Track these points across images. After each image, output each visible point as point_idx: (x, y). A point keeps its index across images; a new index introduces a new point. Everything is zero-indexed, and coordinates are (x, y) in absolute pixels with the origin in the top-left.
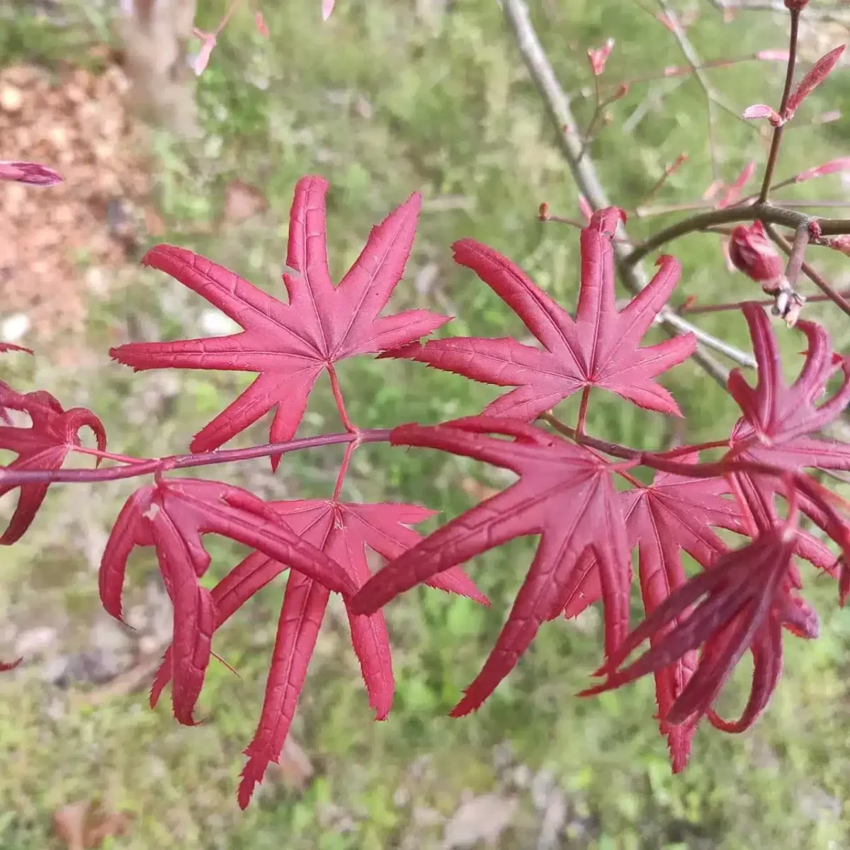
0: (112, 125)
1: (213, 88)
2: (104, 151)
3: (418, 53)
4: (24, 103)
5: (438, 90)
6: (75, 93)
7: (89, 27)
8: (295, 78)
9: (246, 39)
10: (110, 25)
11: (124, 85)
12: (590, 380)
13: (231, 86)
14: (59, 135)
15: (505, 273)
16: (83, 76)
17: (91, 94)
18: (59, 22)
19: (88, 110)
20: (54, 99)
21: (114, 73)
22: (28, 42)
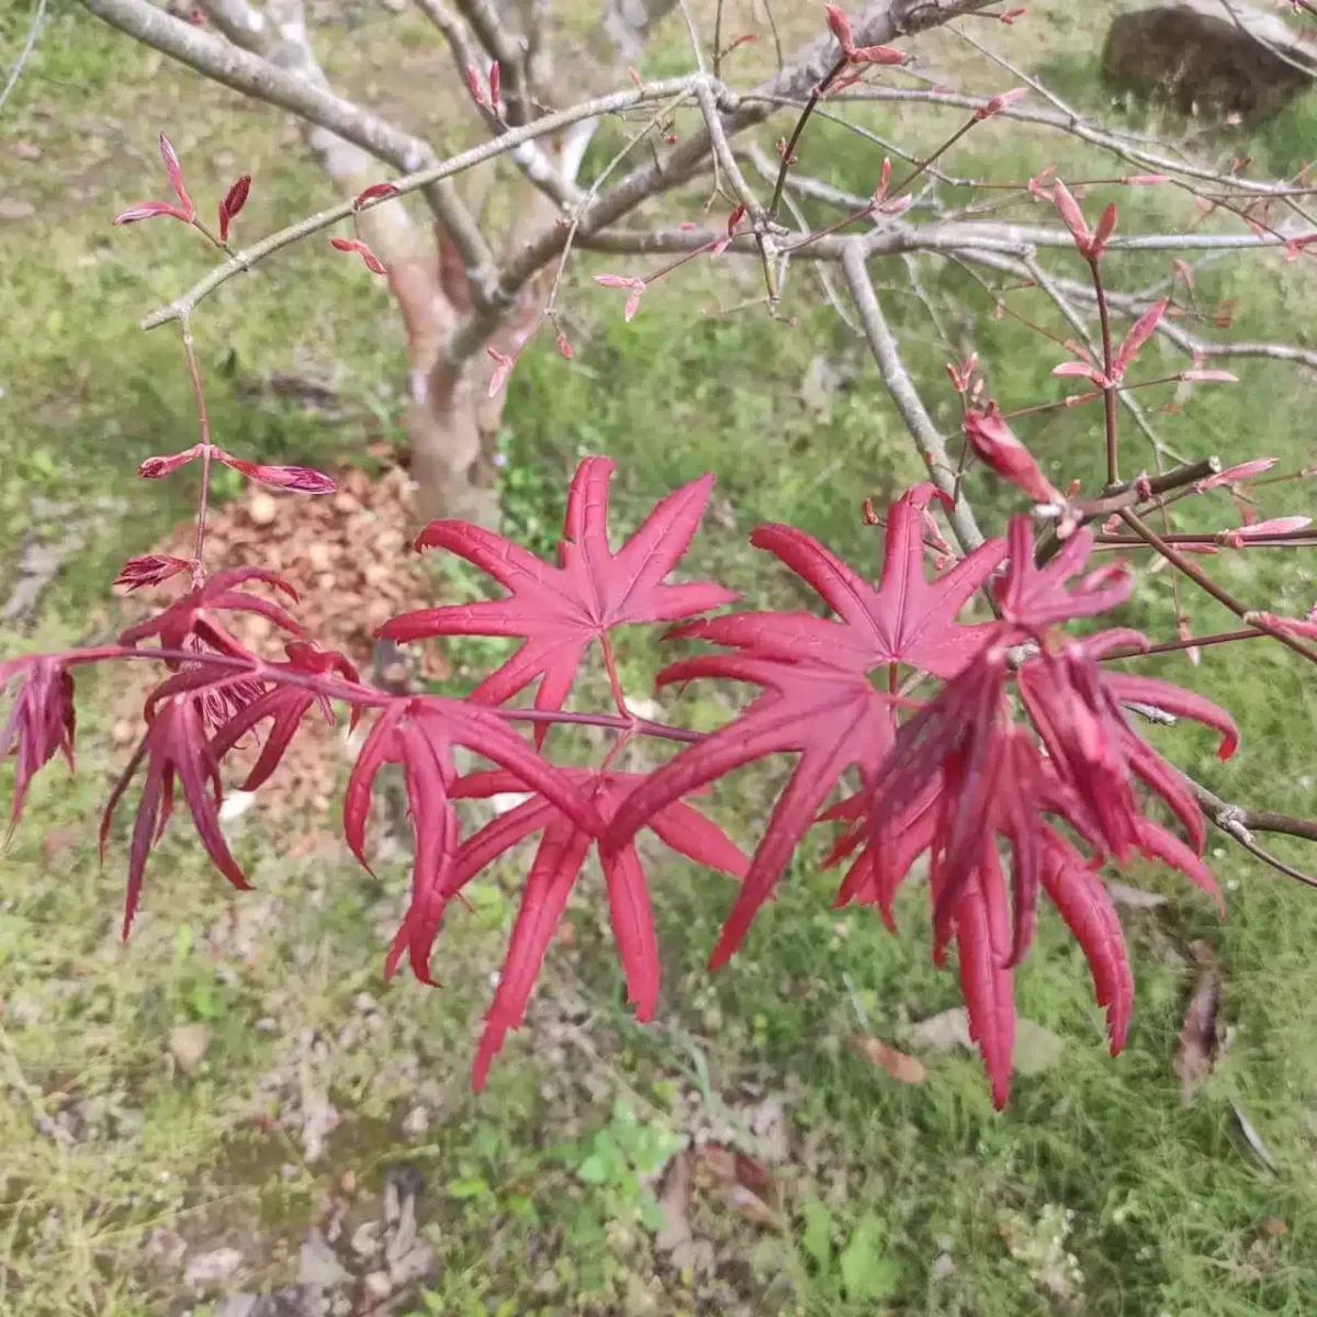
0: (389, 539)
1: (523, 493)
2: (376, 573)
3: (802, 445)
4: (278, 512)
5: (827, 491)
6: (345, 502)
7: (371, 421)
8: (633, 479)
9: (572, 432)
10: (395, 417)
11: (408, 487)
12: (896, 655)
13: (547, 489)
14: (321, 554)
15: (802, 546)
16: (357, 481)
17: (366, 501)
18: (334, 416)
19: (362, 520)
20: (317, 509)
21: (398, 474)
22: (291, 439)
